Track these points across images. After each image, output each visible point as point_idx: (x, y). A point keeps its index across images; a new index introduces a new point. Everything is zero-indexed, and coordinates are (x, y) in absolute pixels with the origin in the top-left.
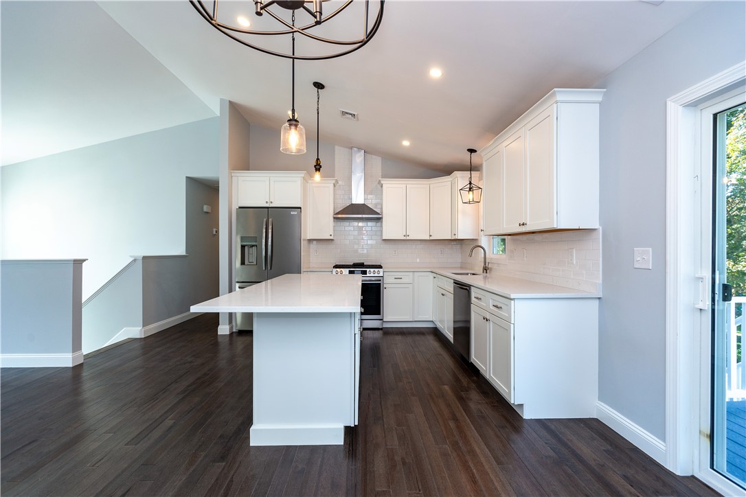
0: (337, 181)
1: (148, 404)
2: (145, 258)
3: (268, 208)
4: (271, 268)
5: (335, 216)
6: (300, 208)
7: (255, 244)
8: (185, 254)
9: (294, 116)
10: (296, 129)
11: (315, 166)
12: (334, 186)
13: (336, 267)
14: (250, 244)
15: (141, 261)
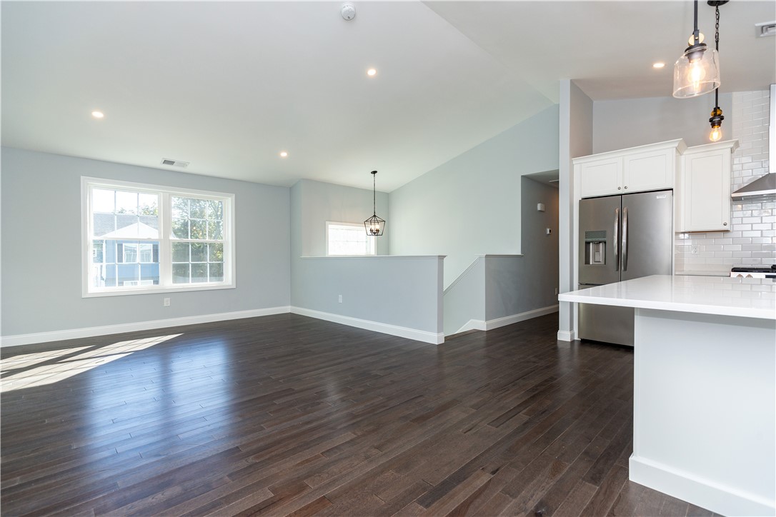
0: (737, 144)
1: (500, 392)
2: (487, 256)
3: (621, 195)
4: (625, 269)
5: (734, 195)
6: (672, 189)
7: (603, 239)
8: (520, 254)
9: (696, 40)
10: (701, 57)
11: (711, 120)
12: (732, 152)
13: (734, 270)
14: (597, 239)
15: (484, 259)
